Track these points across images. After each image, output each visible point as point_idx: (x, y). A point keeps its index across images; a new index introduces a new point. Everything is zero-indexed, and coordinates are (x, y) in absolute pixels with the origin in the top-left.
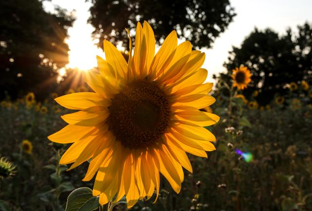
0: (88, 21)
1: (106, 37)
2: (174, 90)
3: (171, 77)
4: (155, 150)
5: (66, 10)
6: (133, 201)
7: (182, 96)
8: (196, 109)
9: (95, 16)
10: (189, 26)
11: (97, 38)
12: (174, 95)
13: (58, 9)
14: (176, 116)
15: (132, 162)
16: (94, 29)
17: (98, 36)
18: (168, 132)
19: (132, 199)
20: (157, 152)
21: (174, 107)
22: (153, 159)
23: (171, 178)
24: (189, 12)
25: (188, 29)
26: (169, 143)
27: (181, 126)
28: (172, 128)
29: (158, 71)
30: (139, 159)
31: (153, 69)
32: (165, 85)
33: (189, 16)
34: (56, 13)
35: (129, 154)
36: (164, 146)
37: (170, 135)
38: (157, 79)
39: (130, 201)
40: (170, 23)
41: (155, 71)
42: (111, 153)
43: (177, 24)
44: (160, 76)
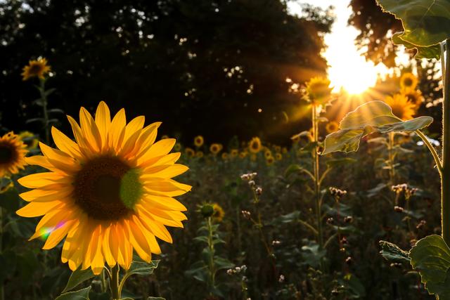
0: (349, 22)
1: (378, 41)
2: (140, 162)
3: (130, 151)
4: (125, 221)
5: (319, 9)
6: (99, 268)
7: (146, 168)
9: (359, 13)
11: (365, 45)
12: (139, 167)
13: (307, 10)
14: (144, 187)
15: (100, 232)
16: (359, 32)
17: (367, 41)
18: (138, 203)
20: (127, 223)
22: (123, 231)
27: (149, 197)
28: (141, 200)
29: (116, 147)
30: (108, 230)
34: (305, 15)
36: (134, 217)
37: (140, 206)
39: (95, 269)
44: (119, 150)
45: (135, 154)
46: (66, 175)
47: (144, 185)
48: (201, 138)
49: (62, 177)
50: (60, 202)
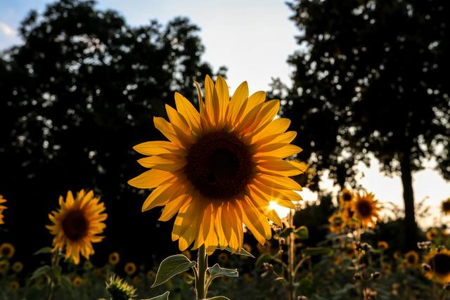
2: (254, 140)
3: (247, 126)
4: (237, 201)
6: (212, 247)
7: (262, 146)
8: (279, 158)
10: (439, 136)
12: (253, 145)
14: (258, 166)
15: (212, 210)
18: (250, 184)
19: (211, 244)
20: (239, 203)
21: (256, 158)
22: (235, 211)
23: (255, 229)
24: (439, 113)
25: (439, 141)
26: (252, 194)
27: (264, 177)
28: (255, 180)
29: (234, 121)
30: (220, 209)
31: (228, 120)
32: (243, 135)
33: (439, 120)
35: (209, 203)
36: (247, 198)
37: (253, 186)
38: (233, 129)
39: (208, 247)
40: (407, 134)
41: (230, 121)
42: (190, 200)
43: (418, 135)
44: (236, 125)
45: (252, 130)
46: (182, 147)
47: (258, 164)
48: (116, 255)
49: (178, 148)
50: (173, 176)
